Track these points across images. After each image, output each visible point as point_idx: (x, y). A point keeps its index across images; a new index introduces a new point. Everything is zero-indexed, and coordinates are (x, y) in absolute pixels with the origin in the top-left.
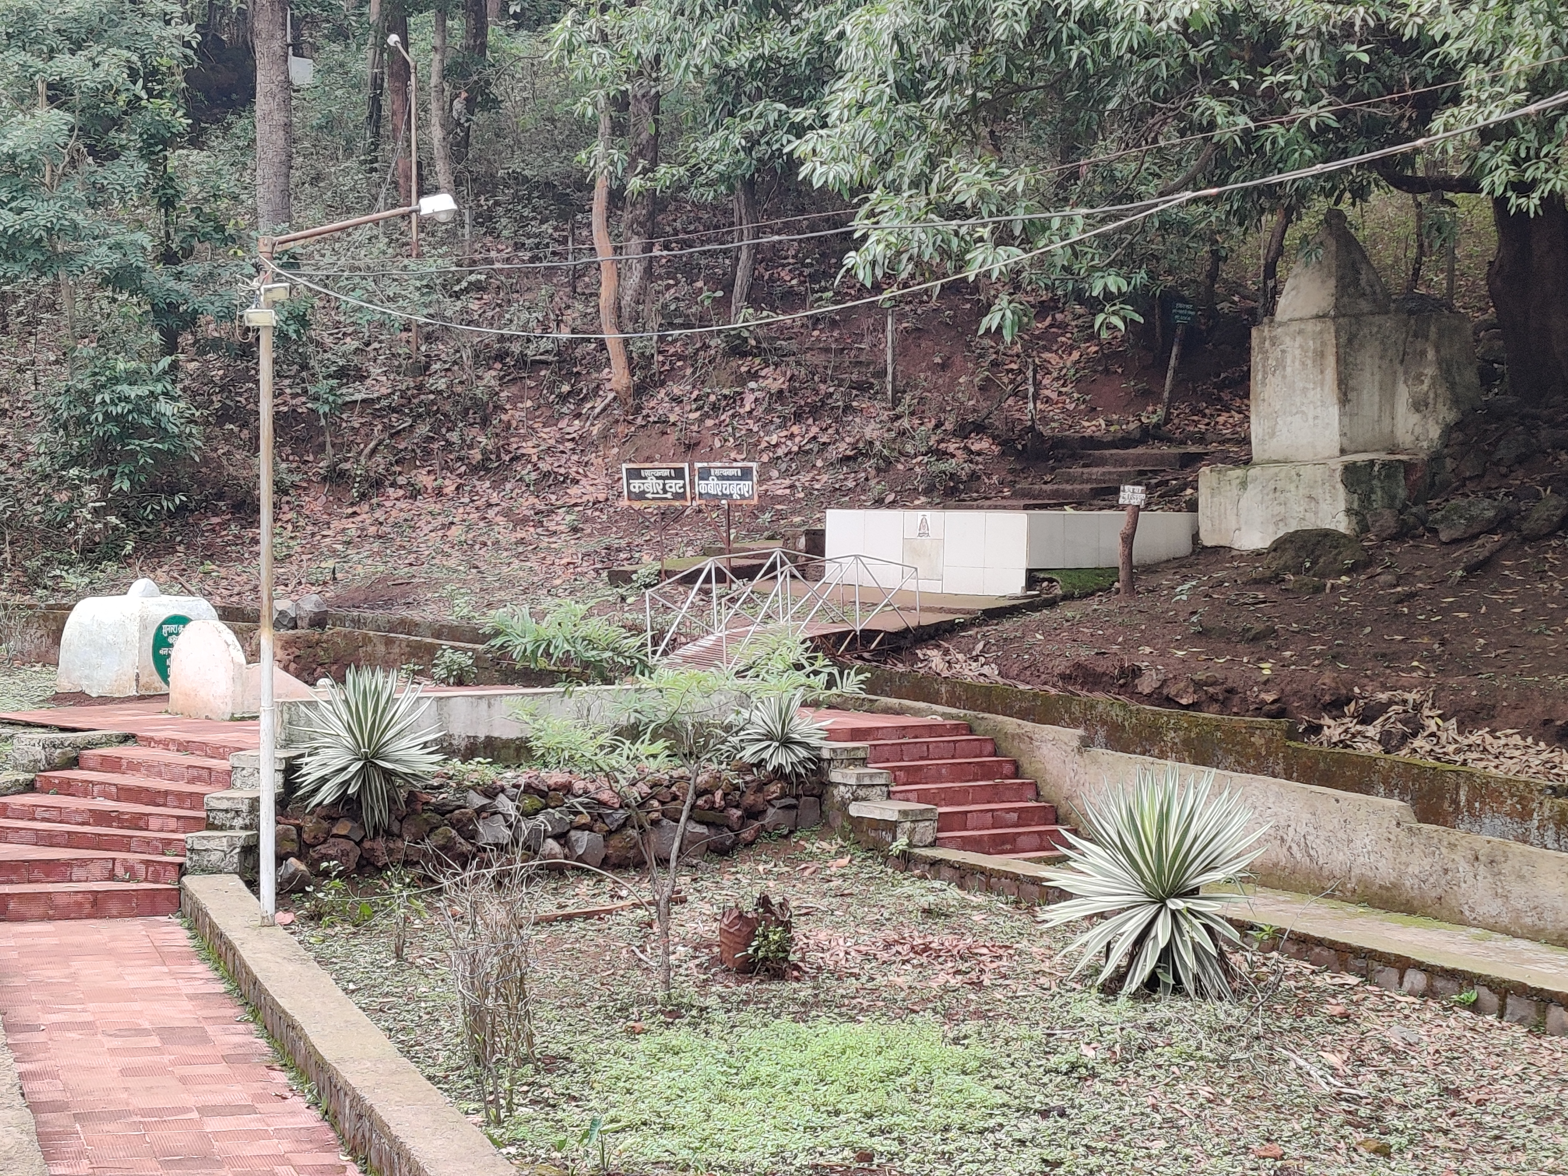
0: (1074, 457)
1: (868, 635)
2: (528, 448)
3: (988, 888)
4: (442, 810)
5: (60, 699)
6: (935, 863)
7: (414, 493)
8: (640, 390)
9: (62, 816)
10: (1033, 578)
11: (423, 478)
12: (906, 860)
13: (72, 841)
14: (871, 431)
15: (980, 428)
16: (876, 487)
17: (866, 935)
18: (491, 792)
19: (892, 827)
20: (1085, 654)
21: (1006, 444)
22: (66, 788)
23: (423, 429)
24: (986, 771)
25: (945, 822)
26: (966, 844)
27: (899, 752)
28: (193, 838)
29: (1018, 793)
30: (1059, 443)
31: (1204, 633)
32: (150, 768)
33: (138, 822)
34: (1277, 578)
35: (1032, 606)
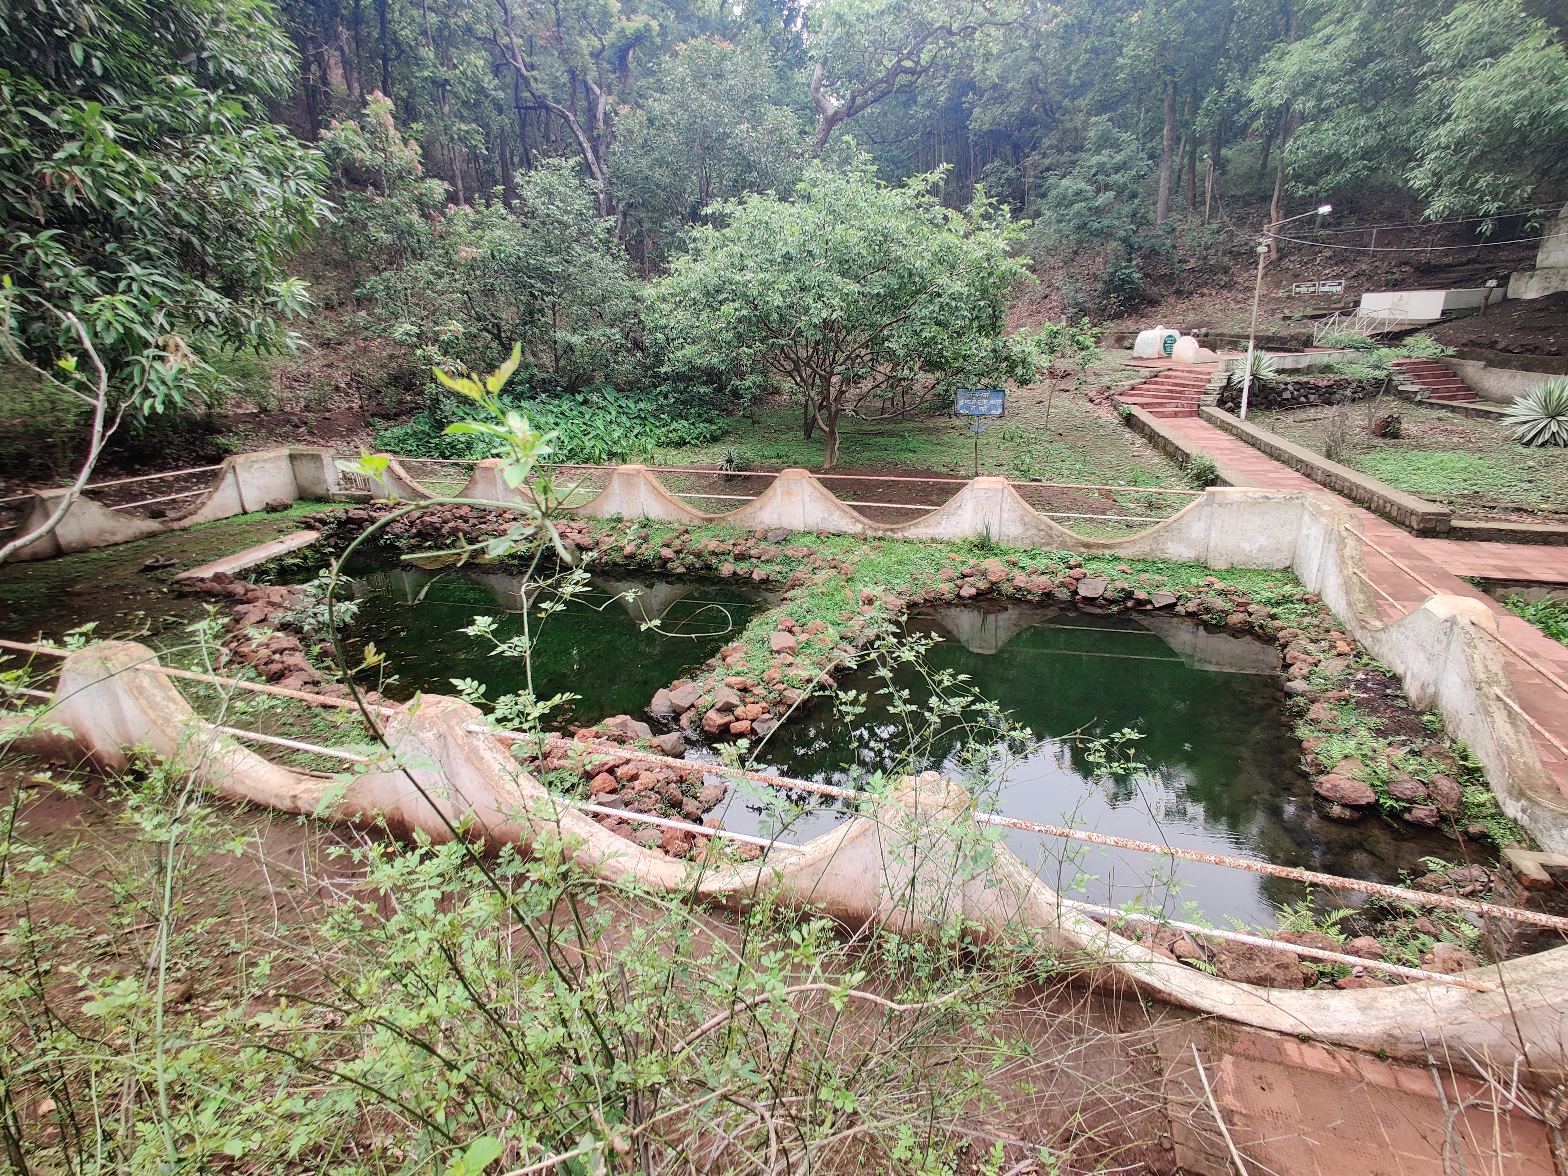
0: (1442, 271)
1: (1388, 333)
2: (1240, 280)
3: (1453, 411)
4: (1272, 389)
5: (1134, 358)
6: (1431, 404)
7: (1203, 295)
8: (1280, 259)
9: (1158, 390)
10: (1444, 313)
11: (1205, 291)
12: (1420, 403)
13: (1163, 397)
14: (1364, 267)
15: (1406, 264)
16: (1366, 285)
17: (1421, 426)
18: (1286, 384)
19: (1415, 393)
20: (1473, 337)
21: (1417, 269)
22: (1156, 383)
23: (1206, 276)
24: (1444, 375)
25: (1433, 391)
26: (1439, 398)
27: (1414, 370)
28: (1203, 397)
29: (1456, 382)
30: (1436, 266)
31: (1520, 329)
32: (1181, 378)
33: (1181, 392)
34: (1547, 308)
35: (1444, 322)
